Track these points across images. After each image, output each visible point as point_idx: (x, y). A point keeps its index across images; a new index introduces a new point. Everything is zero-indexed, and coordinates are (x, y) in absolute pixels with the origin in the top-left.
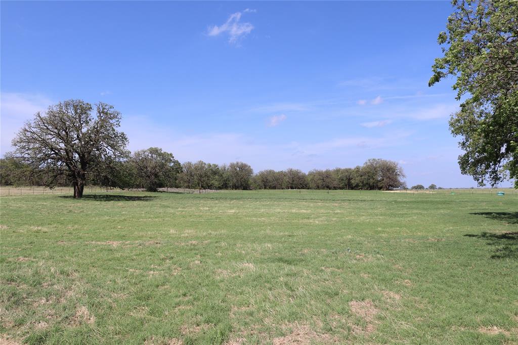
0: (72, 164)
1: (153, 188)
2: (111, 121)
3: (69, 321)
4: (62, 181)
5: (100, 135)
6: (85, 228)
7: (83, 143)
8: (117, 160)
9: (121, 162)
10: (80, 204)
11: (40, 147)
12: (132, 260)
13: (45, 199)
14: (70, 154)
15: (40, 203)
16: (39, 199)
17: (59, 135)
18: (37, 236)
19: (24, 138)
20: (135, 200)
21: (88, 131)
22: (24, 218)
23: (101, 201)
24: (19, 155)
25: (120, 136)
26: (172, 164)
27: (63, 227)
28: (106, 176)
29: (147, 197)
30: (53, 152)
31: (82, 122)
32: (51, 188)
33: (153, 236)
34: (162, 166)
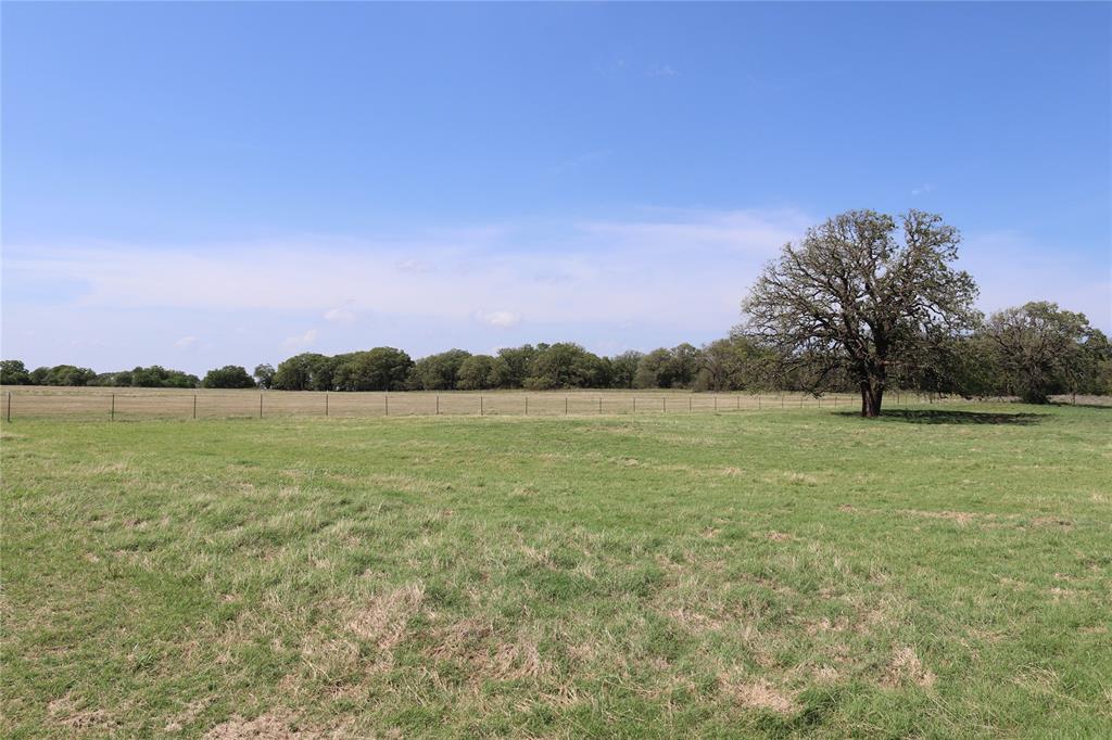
0: (857, 346)
1: (1037, 395)
2: (937, 249)
3: (879, 674)
4: (839, 381)
5: (915, 281)
6: (892, 481)
7: (879, 300)
8: (954, 332)
9: (962, 339)
10: (876, 428)
11: (794, 313)
12: (1006, 557)
13: (806, 418)
14: (853, 325)
15: (796, 426)
16: (795, 417)
17: (829, 286)
18: (797, 492)
19: (764, 297)
20: (996, 423)
21: (888, 273)
22: (771, 455)
23: (920, 423)
24: (754, 331)
25: (959, 280)
26: (1085, 339)
27: (847, 476)
28: (930, 370)
29: (1024, 415)
30: (818, 322)
31: (874, 256)
32: (817, 395)
33: (1048, 506)
34: (1060, 344)
